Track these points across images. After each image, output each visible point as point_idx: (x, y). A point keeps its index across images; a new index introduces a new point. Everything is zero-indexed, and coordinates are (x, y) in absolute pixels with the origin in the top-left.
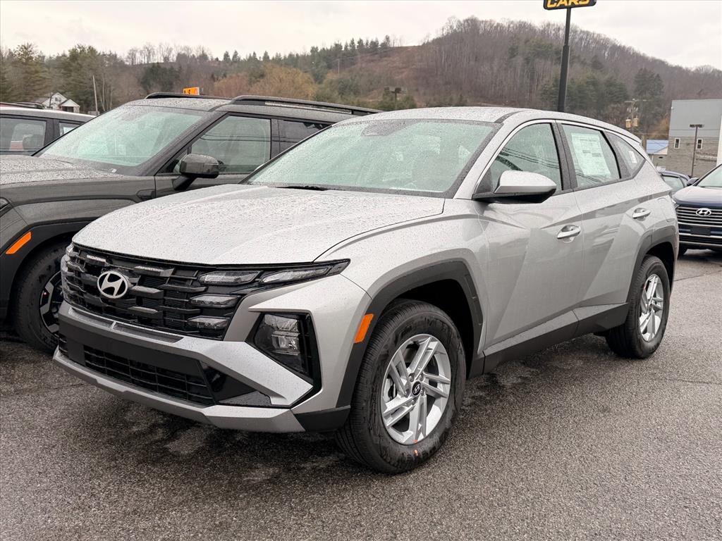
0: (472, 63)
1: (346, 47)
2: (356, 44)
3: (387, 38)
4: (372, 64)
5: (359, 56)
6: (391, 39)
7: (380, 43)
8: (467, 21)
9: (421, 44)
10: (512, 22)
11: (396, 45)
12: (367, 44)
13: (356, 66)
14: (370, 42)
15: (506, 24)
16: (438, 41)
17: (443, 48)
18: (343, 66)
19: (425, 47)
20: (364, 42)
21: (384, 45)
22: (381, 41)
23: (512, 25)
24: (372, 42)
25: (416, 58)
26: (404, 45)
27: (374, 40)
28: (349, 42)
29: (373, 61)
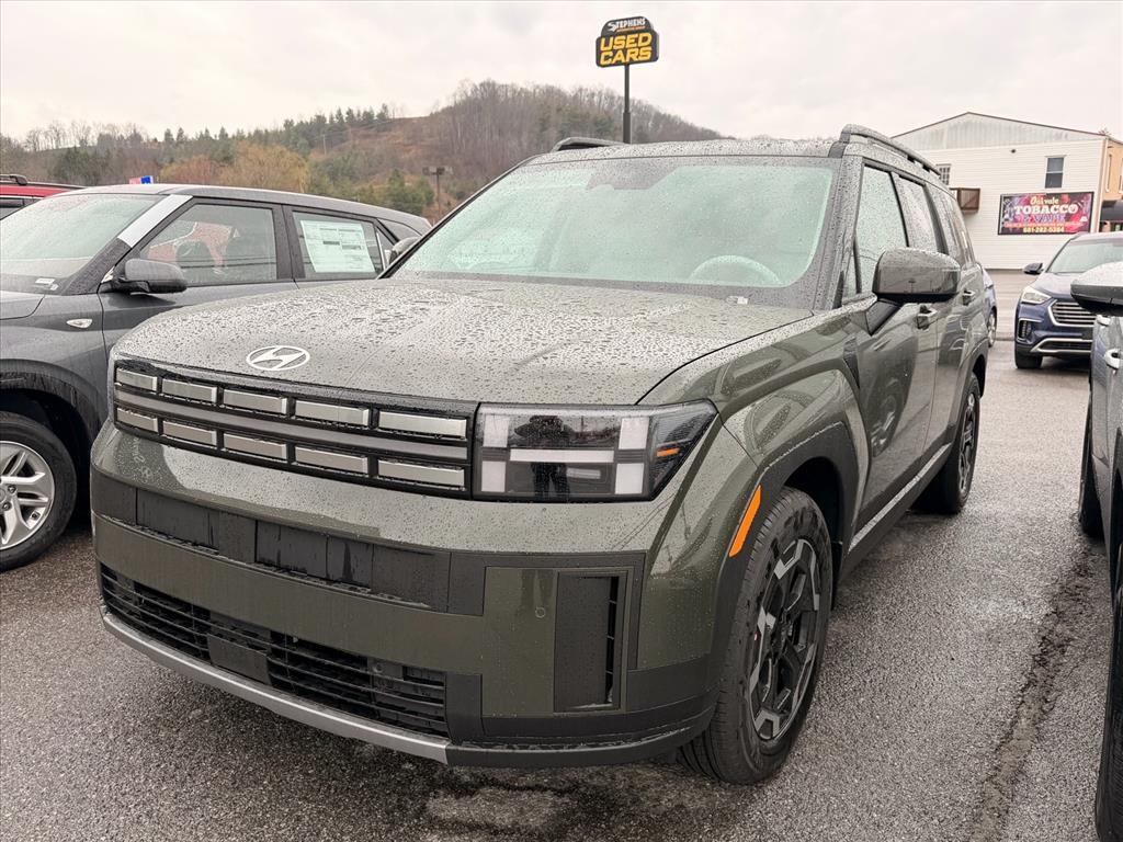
0: (496, 137)
1: (332, 118)
2: (345, 116)
3: (385, 108)
4: (368, 140)
5: (350, 130)
6: (390, 109)
7: (376, 114)
8: (482, 85)
9: (427, 115)
10: (538, 87)
11: (397, 116)
12: (359, 115)
13: (346, 144)
14: (362, 112)
15: (530, 89)
16: (449, 111)
17: (457, 119)
18: (330, 144)
19: (433, 117)
20: (355, 113)
21: (381, 116)
22: (377, 111)
23: (537, 91)
24: (365, 112)
25: (424, 131)
26: (407, 116)
27: (368, 110)
28: (335, 113)
29: (368, 136)
